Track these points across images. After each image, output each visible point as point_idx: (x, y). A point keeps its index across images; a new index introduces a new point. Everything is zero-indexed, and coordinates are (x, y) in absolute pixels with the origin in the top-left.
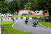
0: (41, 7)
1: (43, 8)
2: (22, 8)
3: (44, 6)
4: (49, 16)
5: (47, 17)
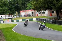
2: (24, 8)
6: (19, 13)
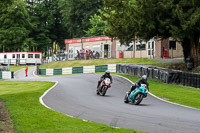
3: (163, 23)
4: (186, 61)
5: (177, 66)
6: (63, 46)
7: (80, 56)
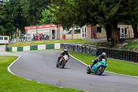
0: (85, 17)
1: (91, 20)
3: (92, 15)
4: (108, 41)
5: (102, 44)
7: (35, 38)
